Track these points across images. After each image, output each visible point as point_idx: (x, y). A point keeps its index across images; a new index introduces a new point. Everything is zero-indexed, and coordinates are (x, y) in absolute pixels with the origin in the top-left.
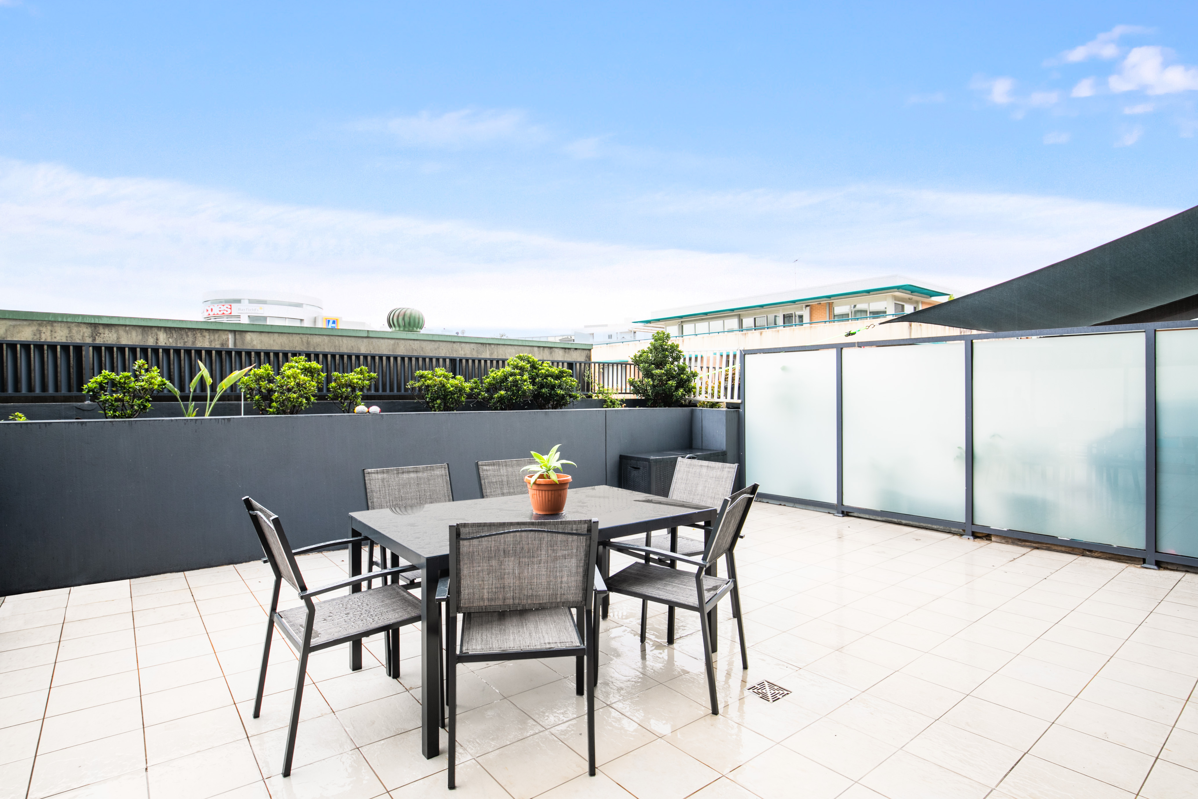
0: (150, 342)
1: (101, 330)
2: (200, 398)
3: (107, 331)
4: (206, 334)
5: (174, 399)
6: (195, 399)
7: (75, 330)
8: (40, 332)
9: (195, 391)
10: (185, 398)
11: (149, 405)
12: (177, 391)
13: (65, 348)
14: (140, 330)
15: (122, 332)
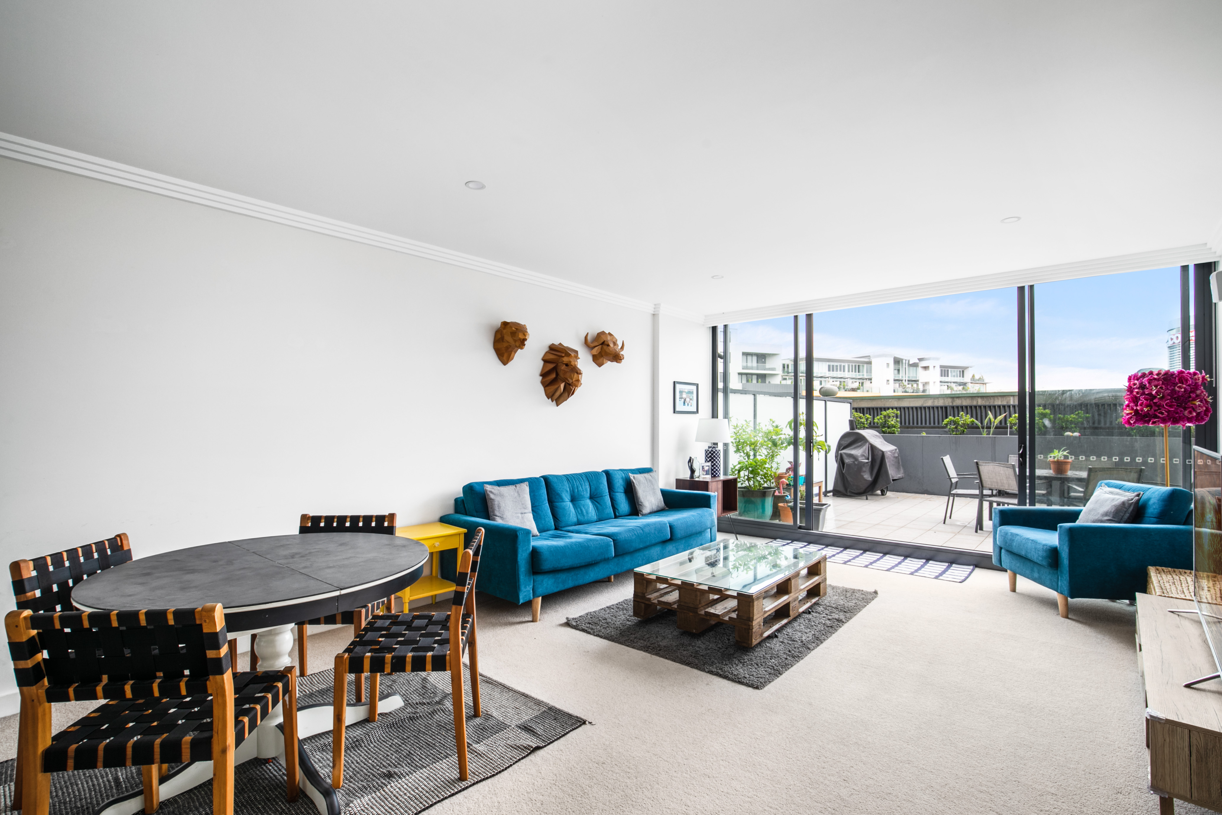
0: (975, 403)
1: (955, 399)
2: (989, 428)
3: (957, 400)
4: (1000, 398)
5: (978, 428)
6: (987, 428)
7: (946, 400)
8: (934, 402)
9: (987, 424)
10: (983, 428)
11: (965, 430)
12: (979, 424)
13: (942, 407)
14: (970, 398)
15: (963, 400)
